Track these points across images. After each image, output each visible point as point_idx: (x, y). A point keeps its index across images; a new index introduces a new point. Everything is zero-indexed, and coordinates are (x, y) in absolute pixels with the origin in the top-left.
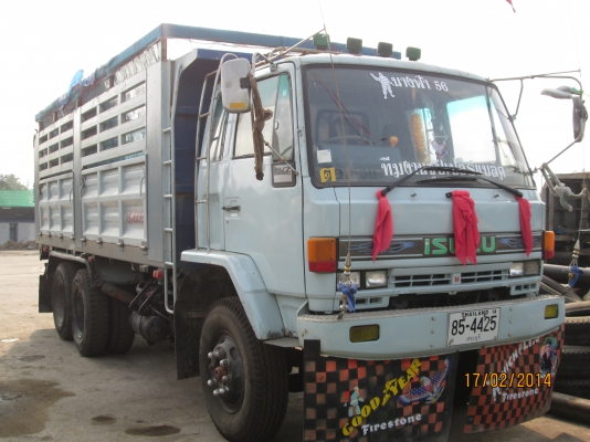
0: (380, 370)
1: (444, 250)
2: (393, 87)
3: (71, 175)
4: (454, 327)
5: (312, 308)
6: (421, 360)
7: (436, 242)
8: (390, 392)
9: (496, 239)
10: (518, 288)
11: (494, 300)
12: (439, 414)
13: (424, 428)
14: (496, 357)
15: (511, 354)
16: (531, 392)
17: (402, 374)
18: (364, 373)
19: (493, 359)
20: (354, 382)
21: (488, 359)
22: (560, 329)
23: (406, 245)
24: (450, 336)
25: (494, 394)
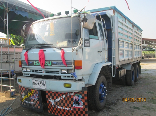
0: (27, 90)
1: (38, 64)
6: (34, 90)
7: (36, 62)
8: (29, 95)
9: (52, 62)
10: (64, 77)
12: (38, 104)
13: (36, 106)
14: (53, 95)
15: (62, 95)
16: (69, 109)
17: (31, 92)
18: (24, 89)
19: (51, 95)
20: (23, 91)
21: (49, 94)
22: (83, 92)
23: (31, 63)
24: (33, 85)
25: (53, 105)
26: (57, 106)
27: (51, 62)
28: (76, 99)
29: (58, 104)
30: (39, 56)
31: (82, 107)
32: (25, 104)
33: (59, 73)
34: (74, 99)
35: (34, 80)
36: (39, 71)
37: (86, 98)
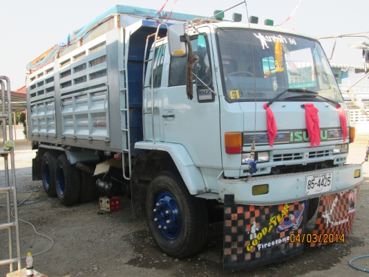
0: (267, 211)
1: (300, 139)
2: (267, 42)
3: (53, 99)
4: (309, 185)
5: (226, 175)
6: (289, 204)
7: (296, 134)
8: (272, 224)
9: (328, 132)
10: (338, 160)
11: (324, 168)
15: (334, 199)
16: (345, 221)
17: (279, 213)
19: (327, 202)
20: (253, 219)
23: (281, 136)
24: (307, 190)
25: (327, 223)
26: (332, 223)
29: (333, 217)
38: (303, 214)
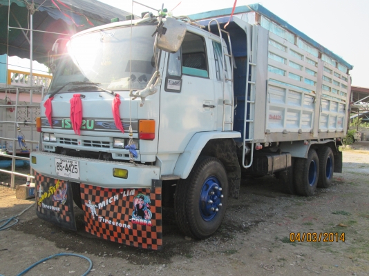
0: (48, 180)
1: (69, 126)
4: (58, 166)
6: (60, 181)
7: (66, 122)
9: (95, 122)
12: (66, 212)
13: (62, 216)
14: (94, 192)
15: (113, 196)
16: (124, 225)
17: (54, 185)
18: (42, 179)
19: (90, 192)
20: (40, 182)
21: (87, 191)
22: (153, 191)
23: (56, 122)
24: (57, 171)
25: (93, 214)
26: (100, 217)
27: (93, 122)
28: (138, 205)
29: (104, 213)
30: (72, 108)
31: (150, 222)
32: (43, 211)
33: (108, 147)
34: (136, 204)
35: (58, 158)
36: (71, 142)
37: (159, 203)
38: (67, 193)
